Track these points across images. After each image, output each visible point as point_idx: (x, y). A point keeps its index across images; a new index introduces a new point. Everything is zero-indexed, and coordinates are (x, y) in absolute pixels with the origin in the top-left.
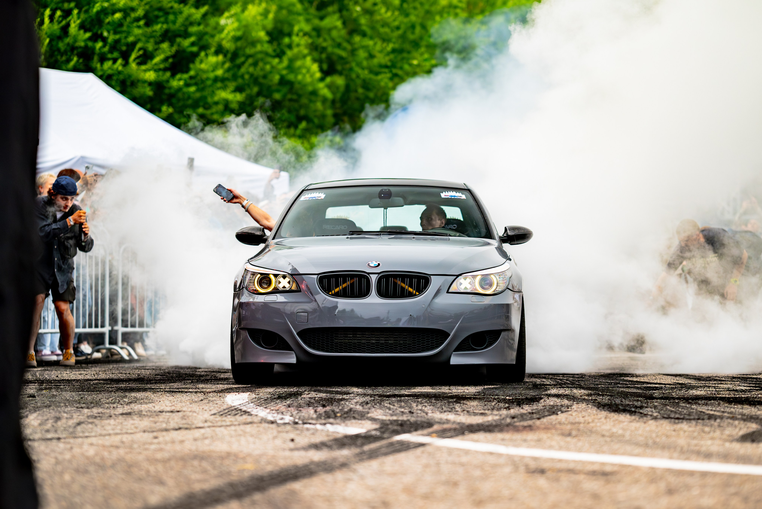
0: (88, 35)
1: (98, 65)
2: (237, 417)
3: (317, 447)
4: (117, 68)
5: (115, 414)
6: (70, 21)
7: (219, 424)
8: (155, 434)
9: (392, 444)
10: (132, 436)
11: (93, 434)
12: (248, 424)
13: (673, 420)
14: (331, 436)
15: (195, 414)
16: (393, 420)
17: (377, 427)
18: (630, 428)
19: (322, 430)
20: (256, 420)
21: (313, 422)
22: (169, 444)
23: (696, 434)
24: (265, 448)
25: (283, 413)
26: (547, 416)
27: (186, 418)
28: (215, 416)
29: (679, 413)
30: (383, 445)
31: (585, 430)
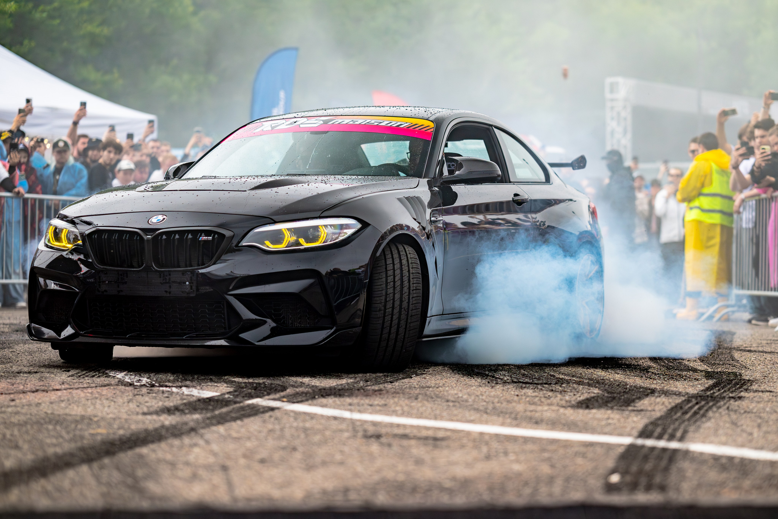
2: (94, 379)
3: (168, 411)
7: (76, 386)
8: (12, 396)
9: (243, 408)
12: (105, 386)
13: (521, 384)
14: (185, 399)
15: (53, 376)
16: (249, 383)
17: (231, 389)
18: (476, 392)
19: (178, 393)
20: (113, 381)
21: (170, 384)
22: (26, 407)
23: (537, 399)
24: (119, 412)
25: (140, 375)
26: (400, 379)
27: (43, 379)
28: (72, 378)
29: (530, 377)
30: (233, 409)
31: (432, 394)
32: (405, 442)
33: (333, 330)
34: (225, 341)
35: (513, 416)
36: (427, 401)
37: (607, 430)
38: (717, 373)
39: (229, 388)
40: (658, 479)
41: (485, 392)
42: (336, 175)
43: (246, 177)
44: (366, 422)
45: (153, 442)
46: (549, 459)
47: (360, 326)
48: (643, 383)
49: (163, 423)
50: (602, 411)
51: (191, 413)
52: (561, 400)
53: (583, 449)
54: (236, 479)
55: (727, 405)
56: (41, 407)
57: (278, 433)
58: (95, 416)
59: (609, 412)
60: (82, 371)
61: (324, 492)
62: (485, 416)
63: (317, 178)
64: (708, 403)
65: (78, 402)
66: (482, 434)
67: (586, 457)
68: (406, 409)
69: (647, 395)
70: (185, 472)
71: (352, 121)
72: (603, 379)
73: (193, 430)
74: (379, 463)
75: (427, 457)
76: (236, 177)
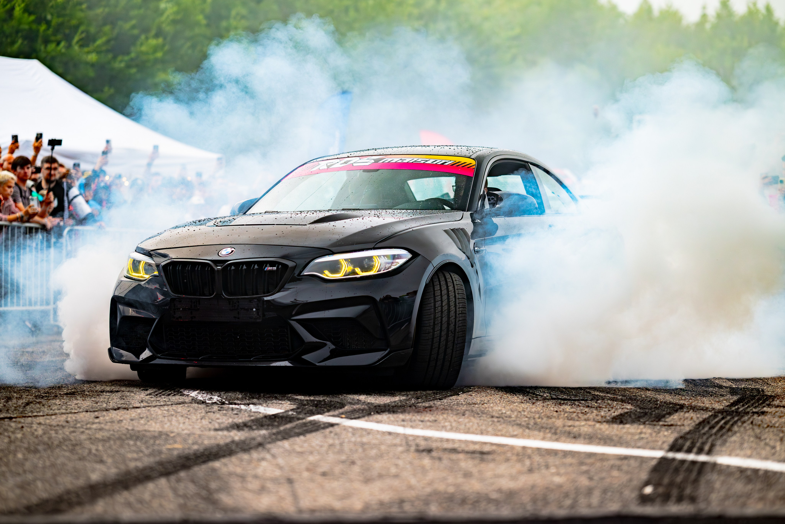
0: (32, 18)
1: (42, 48)
2: (170, 397)
3: (238, 427)
4: (60, 51)
5: (60, 394)
6: (14, 5)
7: (154, 404)
8: (96, 413)
9: (305, 424)
10: (76, 415)
11: (41, 414)
12: (180, 404)
13: (560, 400)
14: (252, 416)
15: (132, 394)
16: (311, 400)
17: (294, 407)
18: (518, 409)
19: (246, 410)
20: (187, 400)
21: (239, 402)
22: (109, 424)
23: (575, 414)
24: (193, 428)
25: (212, 394)
26: (449, 396)
27: (124, 398)
28: (150, 396)
29: (567, 394)
30: (297, 425)
31: (478, 411)
32: (454, 456)
33: (387, 352)
34: (289, 362)
35: (553, 431)
36: (474, 417)
37: (639, 444)
38: (741, 389)
39: (292, 406)
40: (688, 491)
41: (527, 408)
42: (387, 209)
43: (306, 212)
44: (418, 437)
45: (224, 456)
46: (587, 472)
47: (411, 348)
48: (672, 399)
49: (233, 438)
50: (635, 426)
51: (258, 429)
52: (597, 415)
53: (618, 463)
54: (300, 492)
55: (751, 420)
56: (123, 424)
57: (338, 447)
58: (172, 432)
59: (642, 427)
60: (159, 390)
61: (381, 503)
62: (527, 431)
63: (370, 213)
64: (733, 418)
65: (155, 419)
66: (524, 448)
67: (621, 470)
68: (454, 424)
69: (676, 411)
70: (254, 485)
71: (401, 160)
72: (635, 396)
73: (260, 445)
74: (431, 475)
75: (475, 470)
76: (297, 213)
